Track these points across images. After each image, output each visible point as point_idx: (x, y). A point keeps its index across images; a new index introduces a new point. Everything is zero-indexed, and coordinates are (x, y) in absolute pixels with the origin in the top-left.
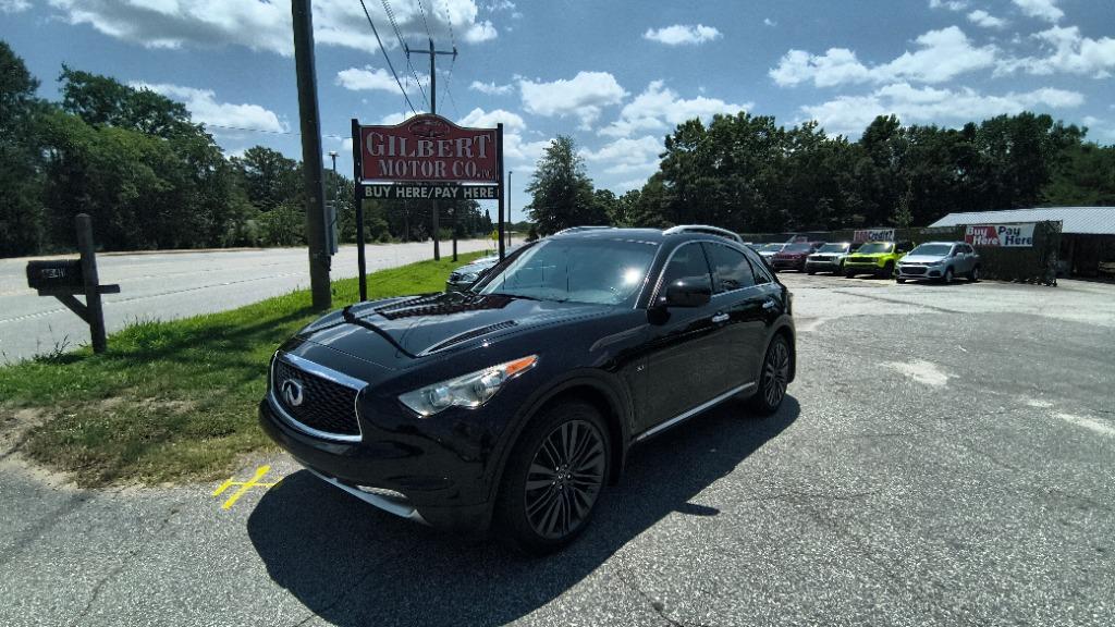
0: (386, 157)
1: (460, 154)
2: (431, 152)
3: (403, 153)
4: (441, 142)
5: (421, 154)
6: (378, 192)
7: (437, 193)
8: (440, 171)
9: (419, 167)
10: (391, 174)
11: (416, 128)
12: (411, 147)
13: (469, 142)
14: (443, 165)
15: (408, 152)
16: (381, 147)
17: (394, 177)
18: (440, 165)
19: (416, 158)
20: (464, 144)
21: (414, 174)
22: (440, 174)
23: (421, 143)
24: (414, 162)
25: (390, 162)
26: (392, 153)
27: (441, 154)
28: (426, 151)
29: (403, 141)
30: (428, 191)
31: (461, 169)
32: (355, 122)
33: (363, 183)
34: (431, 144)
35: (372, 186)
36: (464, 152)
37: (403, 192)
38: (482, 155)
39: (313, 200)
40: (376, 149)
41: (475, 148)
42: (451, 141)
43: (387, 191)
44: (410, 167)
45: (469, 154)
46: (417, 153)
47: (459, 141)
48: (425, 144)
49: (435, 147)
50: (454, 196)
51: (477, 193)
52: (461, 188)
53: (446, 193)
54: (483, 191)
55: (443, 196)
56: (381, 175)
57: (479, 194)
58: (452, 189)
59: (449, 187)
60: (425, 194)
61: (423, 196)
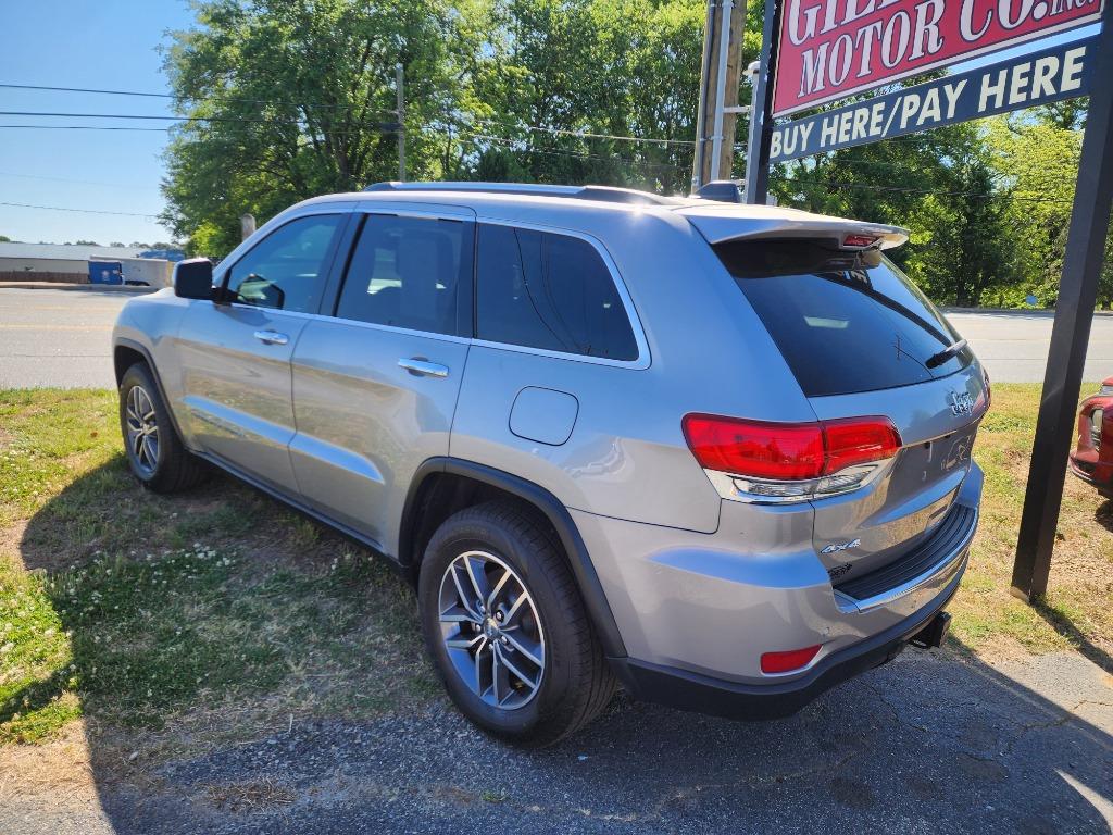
0: (813, 44)
7: (907, 113)
9: (877, 43)
10: (820, 86)
14: (939, 10)
15: (862, 5)
16: (812, 13)
17: (829, 88)
18: (929, 16)
19: (876, 15)
21: (865, 70)
22: (925, 47)
24: (869, 30)
25: (823, 51)
26: (830, 24)
30: (887, 111)
35: (783, 129)
37: (834, 129)
43: (806, 134)
44: (857, 54)
50: (951, 114)
51: (1025, 82)
52: (974, 78)
53: (931, 107)
54: (1046, 70)
55: (920, 121)
56: (802, 94)
57: (1027, 89)
58: (948, 89)
59: (941, 85)
60: (877, 125)
61: (874, 130)
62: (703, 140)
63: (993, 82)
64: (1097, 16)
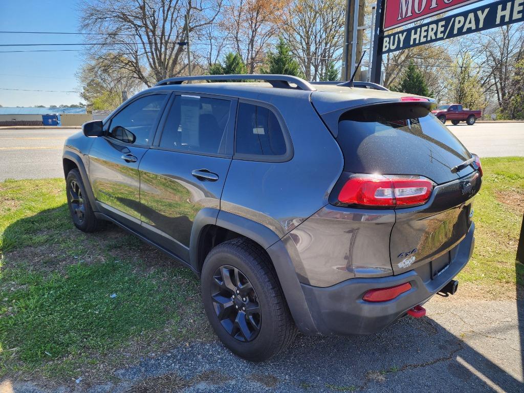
6: (393, 45)
7: (457, 26)
17: (414, 15)
21: (434, 5)
30: (446, 26)
35: (390, 36)
37: (417, 36)
43: (402, 38)
50: (481, 26)
51: (521, 8)
52: (493, 7)
53: (470, 23)
55: (465, 30)
56: (400, 18)
57: (522, 12)
58: (479, 13)
59: (475, 11)
60: (441, 32)
61: (440, 35)
62: (347, 44)
63: (504, 9)
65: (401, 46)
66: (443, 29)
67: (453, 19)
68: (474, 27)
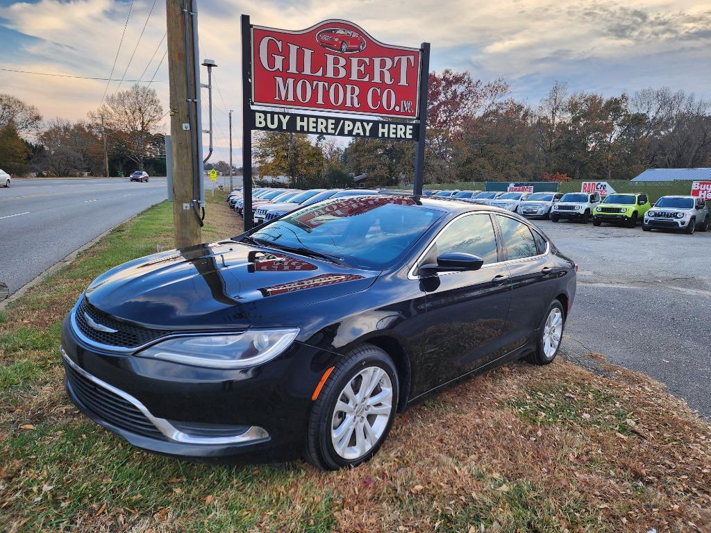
0: (285, 74)
1: (377, 79)
2: (343, 73)
3: (307, 71)
4: (355, 61)
5: (330, 74)
6: (272, 123)
7: (347, 128)
8: (352, 98)
9: (326, 93)
10: (291, 98)
11: (326, 38)
12: (319, 62)
13: (389, 63)
14: (357, 91)
15: (314, 69)
16: (279, 61)
17: (296, 103)
18: (353, 92)
19: (323, 78)
20: (383, 65)
21: (320, 101)
22: (352, 103)
23: (330, 58)
24: (321, 84)
25: (290, 81)
27: (354, 77)
28: (336, 71)
29: (308, 53)
30: (336, 125)
31: (377, 98)
32: (245, 19)
33: (253, 108)
34: (343, 62)
35: (265, 113)
36: (382, 74)
37: (305, 124)
38: (403, 82)
39: (186, 126)
40: (271, 62)
41: (395, 72)
42: (367, 60)
43: (285, 121)
44: (315, 92)
45: (388, 80)
46: (325, 72)
47: (377, 61)
48: (336, 62)
49: (348, 67)
50: (368, 134)
51: (394, 131)
52: (376, 123)
53: (358, 129)
54: (401, 129)
55: (354, 133)
57: (396, 133)
58: (365, 124)
59: (362, 121)
60: (332, 129)
61: (330, 131)
63: (383, 127)
64: (415, 118)
65: (284, 127)
66: (333, 126)
67: (342, 121)
68: (362, 134)
